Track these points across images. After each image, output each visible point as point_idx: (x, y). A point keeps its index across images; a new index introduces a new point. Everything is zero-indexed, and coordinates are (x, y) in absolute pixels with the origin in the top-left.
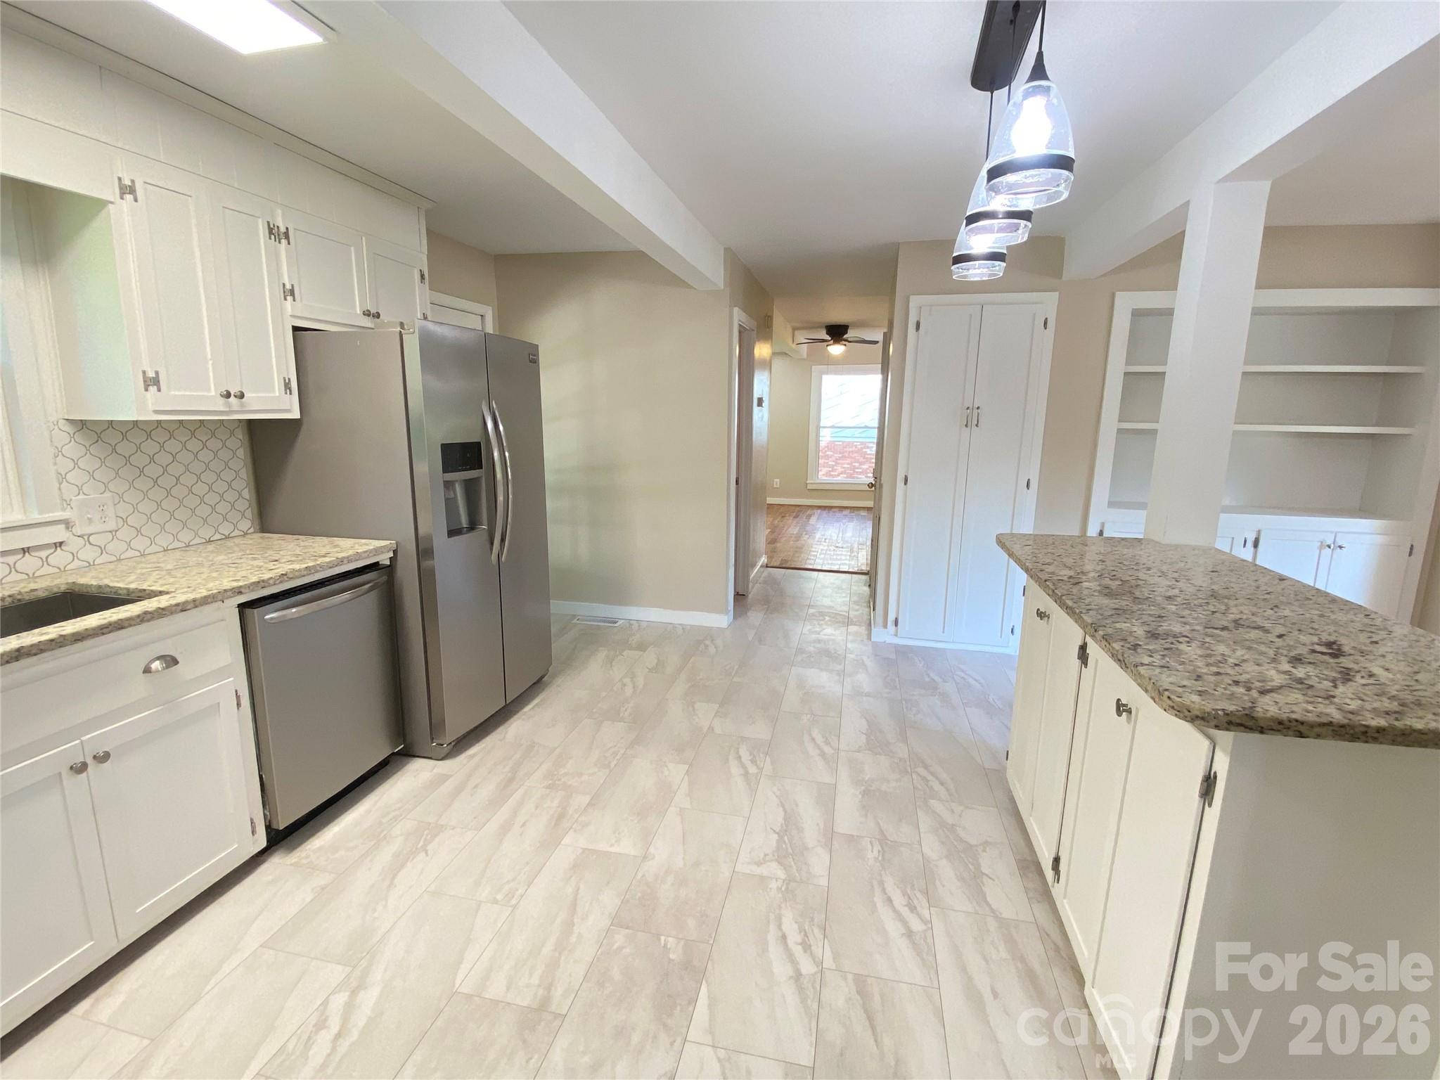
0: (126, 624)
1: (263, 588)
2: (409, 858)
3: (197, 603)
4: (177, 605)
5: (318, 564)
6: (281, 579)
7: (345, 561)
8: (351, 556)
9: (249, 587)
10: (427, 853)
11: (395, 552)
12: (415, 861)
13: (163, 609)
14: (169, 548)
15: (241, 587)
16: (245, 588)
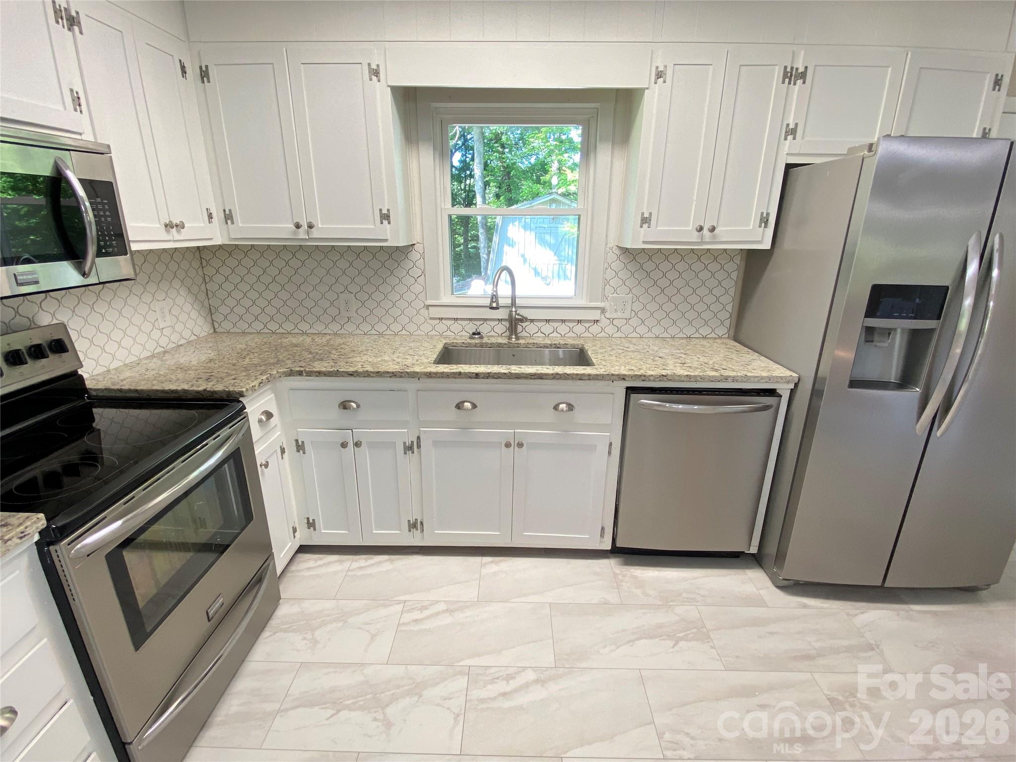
0: (545, 377)
1: (643, 380)
2: (661, 636)
3: (591, 377)
4: (577, 375)
5: (699, 376)
6: (661, 379)
7: (730, 380)
8: (738, 376)
9: (632, 377)
10: (675, 645)
11: (796, 385)
12: (663, 642)
13: (568, 374)
14: (659, 336)
15: (625, 375)
16: (629, 377)
